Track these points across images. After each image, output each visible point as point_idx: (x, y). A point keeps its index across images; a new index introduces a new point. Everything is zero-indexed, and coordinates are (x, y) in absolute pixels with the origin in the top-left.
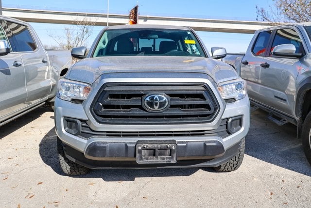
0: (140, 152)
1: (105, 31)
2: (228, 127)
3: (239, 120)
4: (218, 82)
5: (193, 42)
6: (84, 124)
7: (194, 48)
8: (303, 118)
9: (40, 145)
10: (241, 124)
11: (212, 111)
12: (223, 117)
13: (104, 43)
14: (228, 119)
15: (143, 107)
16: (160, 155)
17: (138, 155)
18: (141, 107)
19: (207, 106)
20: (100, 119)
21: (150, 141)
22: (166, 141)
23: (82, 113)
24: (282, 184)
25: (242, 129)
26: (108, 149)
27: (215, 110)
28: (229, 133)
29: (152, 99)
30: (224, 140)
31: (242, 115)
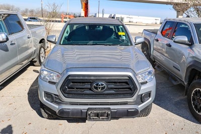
0: (89, 115)
1: (68, 24)
2: (142, 99)
3: (149, 94)
4: (137, 72)
5: (124, 34)
6: (56, 97)
7: (124, 38)
8: (189, 84)
9: (28, 94)
10: (150, 96)
11: (132, 92)
12: (139, 94)
13: (67, 33)
14: (142, 94)
15: (92, 89)
16: (101, 116)
17: (88, 117)
18: (90, 89)
19: (130, 88)
20: (66, 95)
21: (95, 108)
22: (105, 108)
23: (55, 90)
24: (173, 127)
25: (150, 99)
26: (71, 113)
27: (135, 90)
28: (143, 102)
29: (97, 85)
30: (139, 106)
31: (151, 91)
